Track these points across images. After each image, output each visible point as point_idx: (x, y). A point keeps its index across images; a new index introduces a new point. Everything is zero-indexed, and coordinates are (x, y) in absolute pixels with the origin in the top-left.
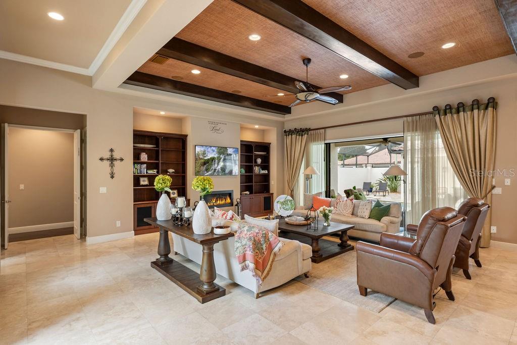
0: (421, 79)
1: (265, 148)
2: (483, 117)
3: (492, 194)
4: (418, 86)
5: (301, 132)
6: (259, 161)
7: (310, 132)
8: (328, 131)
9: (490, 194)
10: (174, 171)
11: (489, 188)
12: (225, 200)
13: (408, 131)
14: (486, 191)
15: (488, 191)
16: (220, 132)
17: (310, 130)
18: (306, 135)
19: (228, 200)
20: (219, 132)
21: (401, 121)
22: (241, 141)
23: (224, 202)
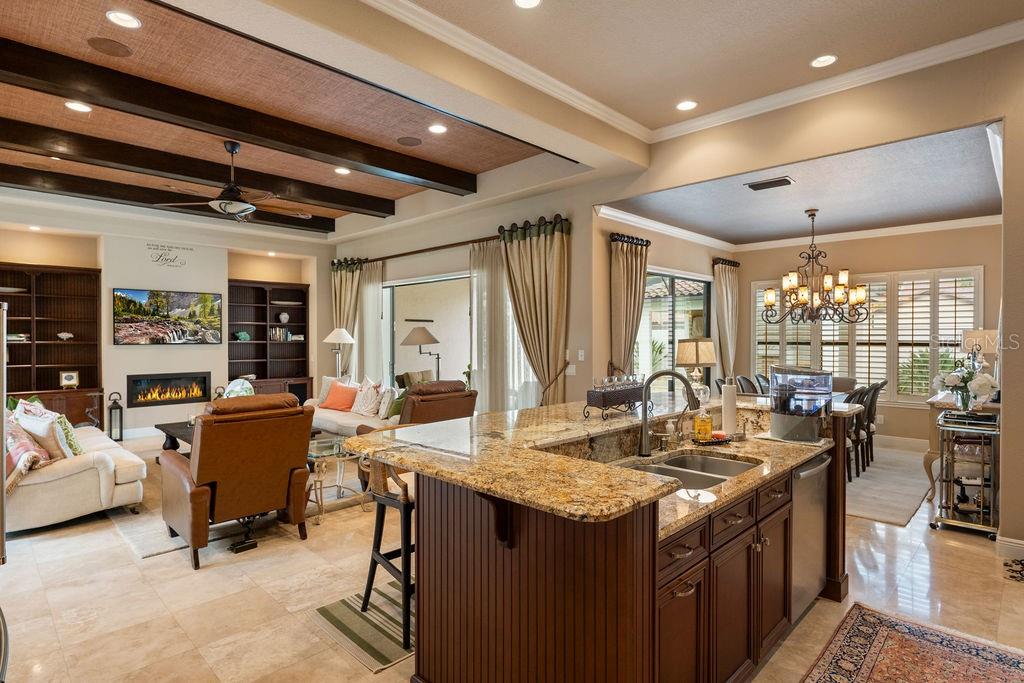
0: (480, 177)
1: (300, 293)
2: (551, 249)
3: (565, 376)
4: (475, 190)
5: (352, 264)
6: (285, 317)
7: (365, 266)
8: (390, 263)
9: (562, 374)
10: (71, 335)
11: (560, 365)
12: (188, 392)
13: (475, 268)
14: (556, 369)
15: (558, 370)
16: (177, 263)
17: (367, 261)
18: (358, 271)
19: (197, 392)
20: (172, 264)
21: (465, 251)
22: (230, 281)
23: (183, 394)
